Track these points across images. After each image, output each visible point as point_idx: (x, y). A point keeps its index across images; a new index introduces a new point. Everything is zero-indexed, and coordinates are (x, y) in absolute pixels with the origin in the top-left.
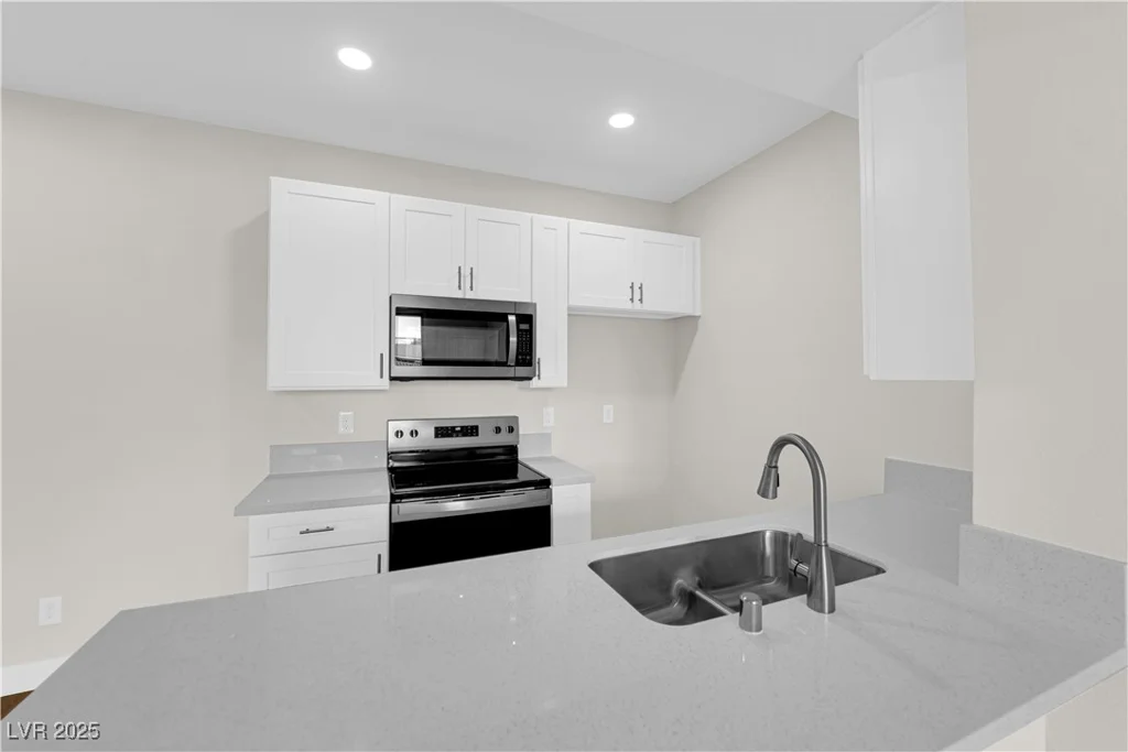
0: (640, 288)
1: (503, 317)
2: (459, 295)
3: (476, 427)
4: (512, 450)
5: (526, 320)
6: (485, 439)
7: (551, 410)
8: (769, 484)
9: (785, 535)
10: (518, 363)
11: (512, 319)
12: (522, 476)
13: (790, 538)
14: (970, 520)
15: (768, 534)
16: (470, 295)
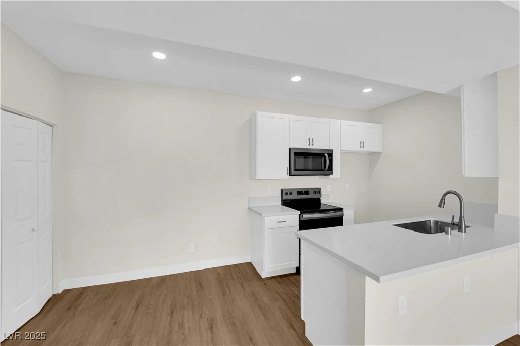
0: (363, 143)
1: (323, 155)
2: (308, 147)
3: (309, 191)
4: (319, 200)
5: (330, 155)
6: (311, 196)
7: (329, 186)
8: (441, 204)
9: (437, 222)
10: (328, 170)
11: (326, 155)
12: (322, 208)
13: (439, 223)
14: (497, 213)
15: (432, 221)
16: (311, 147)
